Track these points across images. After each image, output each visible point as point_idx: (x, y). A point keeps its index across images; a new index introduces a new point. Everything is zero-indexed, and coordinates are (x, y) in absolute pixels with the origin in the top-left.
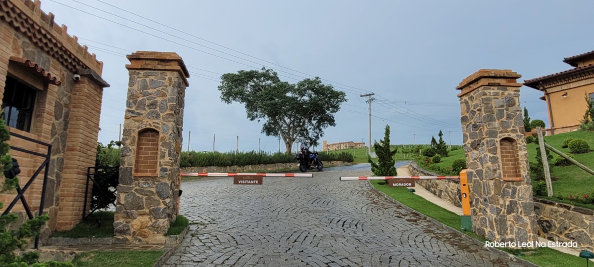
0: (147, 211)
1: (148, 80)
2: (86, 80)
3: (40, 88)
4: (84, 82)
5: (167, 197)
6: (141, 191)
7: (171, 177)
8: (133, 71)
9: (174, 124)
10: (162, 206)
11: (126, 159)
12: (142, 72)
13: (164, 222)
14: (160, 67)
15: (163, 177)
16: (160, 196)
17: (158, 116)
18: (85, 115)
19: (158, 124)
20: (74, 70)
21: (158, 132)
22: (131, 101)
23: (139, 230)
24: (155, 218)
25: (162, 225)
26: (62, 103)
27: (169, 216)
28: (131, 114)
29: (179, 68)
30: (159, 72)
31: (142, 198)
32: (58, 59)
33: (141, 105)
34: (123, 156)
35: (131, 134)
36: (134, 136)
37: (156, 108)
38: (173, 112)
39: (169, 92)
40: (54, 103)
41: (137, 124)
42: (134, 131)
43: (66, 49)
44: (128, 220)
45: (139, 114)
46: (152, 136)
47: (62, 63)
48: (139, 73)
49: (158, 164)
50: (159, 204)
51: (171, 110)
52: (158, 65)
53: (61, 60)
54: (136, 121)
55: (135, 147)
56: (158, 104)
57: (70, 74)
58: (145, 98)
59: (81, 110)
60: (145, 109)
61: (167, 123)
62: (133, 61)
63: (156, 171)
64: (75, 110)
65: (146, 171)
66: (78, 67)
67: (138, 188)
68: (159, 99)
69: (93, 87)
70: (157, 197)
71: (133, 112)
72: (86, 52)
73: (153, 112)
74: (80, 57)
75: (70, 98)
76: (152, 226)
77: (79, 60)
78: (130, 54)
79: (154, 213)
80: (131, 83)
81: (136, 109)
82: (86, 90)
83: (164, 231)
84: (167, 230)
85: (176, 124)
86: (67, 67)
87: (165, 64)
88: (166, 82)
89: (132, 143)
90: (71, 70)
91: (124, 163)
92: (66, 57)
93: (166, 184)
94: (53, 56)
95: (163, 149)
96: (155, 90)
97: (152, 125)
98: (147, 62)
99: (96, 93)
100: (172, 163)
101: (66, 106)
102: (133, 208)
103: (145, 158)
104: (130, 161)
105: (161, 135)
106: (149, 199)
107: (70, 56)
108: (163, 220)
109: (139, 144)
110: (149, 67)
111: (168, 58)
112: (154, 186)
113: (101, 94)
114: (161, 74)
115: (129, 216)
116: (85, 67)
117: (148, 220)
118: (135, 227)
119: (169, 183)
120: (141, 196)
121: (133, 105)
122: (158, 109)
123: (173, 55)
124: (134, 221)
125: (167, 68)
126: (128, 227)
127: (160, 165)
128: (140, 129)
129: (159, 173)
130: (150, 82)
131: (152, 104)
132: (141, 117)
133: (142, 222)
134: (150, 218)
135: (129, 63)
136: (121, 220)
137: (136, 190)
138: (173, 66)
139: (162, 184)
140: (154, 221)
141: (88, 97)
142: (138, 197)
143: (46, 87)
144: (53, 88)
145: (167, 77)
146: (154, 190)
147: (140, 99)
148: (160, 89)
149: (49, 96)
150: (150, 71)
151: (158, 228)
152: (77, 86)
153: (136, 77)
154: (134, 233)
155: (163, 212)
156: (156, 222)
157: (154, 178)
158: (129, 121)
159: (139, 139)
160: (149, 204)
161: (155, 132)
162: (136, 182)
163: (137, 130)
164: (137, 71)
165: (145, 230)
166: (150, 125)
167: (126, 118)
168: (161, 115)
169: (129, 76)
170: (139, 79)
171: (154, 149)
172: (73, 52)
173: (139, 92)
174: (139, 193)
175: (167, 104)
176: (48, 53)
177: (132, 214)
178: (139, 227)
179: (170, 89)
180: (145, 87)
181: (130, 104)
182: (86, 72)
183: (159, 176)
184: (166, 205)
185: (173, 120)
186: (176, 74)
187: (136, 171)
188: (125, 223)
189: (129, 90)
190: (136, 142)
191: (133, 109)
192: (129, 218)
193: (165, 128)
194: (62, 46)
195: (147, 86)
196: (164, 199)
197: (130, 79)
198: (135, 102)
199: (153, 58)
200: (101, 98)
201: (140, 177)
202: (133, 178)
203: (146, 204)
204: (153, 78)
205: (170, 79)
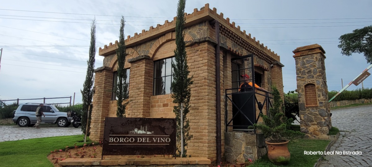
0: (316, 123)
1: (305, 60)
2: (276, 66)
3: (262, 73)
4: (275, 67)
5: (326, 116)
6: (311, 114)
7: (325, 106)
8: (297, 58)
9: (322, 80)
10: (323, 121)
11: (300, 99)
12: (301, 57)
13: (325, 128)
14: (310, 53)
15: (321, 106)
16: (322, 116)
17: (313, 77)
18: (277, 81)
19: (314, 81)
20: (271, 63)
21: (314, 85)
22: (298, 72)
23: (313, 132)
24: (320, 126)
25: (325, 130)
26: (269, 78)
27: (328, 126)
28: (299, 78)
29: (320, 51)
30: (310, 55)
31: (312, 117)
32: (265, 60)
33: (304, 73)
34: (299, 98)
35: (301, 87)
36: (303, 88)
37: (311, 73)
38: (321, 74)
39: (317, 64)
40: (267, 78)
41: (303, 82)
42: (302, 85)
43: (268, 56)
44: (307, 127)
45: (303, 78)
46: (311, 87)
47: (267, 62)
48: (300, 58)
49: (317, 100)
50: (321, 120)
51: (320, 73)
52: (309, 52)
53: (267, 60)
54: (302, 81)
55: (304, 93)
56: (312, 71)
57: (270, 65)
58: (305, 69)
59: (276, 79)
60: (305, 75)
61: (318, 80)
62: (296, 53)
63: (317, 104)
64: (274, 80)
65: (311, 104)
66: (272, 61)
67: (309, 112)
68: (312, 69)
69: (279, 68)
70: (319, 116)
71: (300, 77)
72: (274, 54)
73: (310, 76)
74: (272, 57)
75: (271, 75)
76: (320, 130)
77: (272, 58)
78: (294, 50)
79: (320, 124)
80: (297, 64)
81: (301, 75)
82: (276, 71)
83: (327, 133)
84: (328, 133)
85: (324, 79)
86: (268, 62)
87: (312, 51)
88: (315, 60)
89: (302, 91)
90: (270, 63)
91: (300, 101)
92: (268, 59)
93: (323, 110)
94: (264, 60)
95: (319, 92)
96: (309, 65)
97: (311, 82)
98: (303, 52)
99: (280, 70)
100: (325, 99)
101: (270, 78)
102: (308, 122)
103: (309, 98)
104: (302, 100)
105: (316, 86)
106: (315, 117)
107: (269, 58)
108: (325, 127)
109: (306, 92)
110: (304, 54)
111: (313, 47)
112: (317, 111)
113: (281, 70)
114: (311, 56)
115: (307, 125)
116: (274, 60)
117: (317, 127)
118: (311, 130)
119: (325, 109)
120: (311, 116)
121: (299, 73)
122: (312, 74)
123: (316, 46)
124: (310, 127)
125: (314, 52)
126: (308, 130)
127: (319, 101)
128: (305, 85)
129: (318, 104)
130: (306, 61)
131: (309, 72)
132: (305, 78)
133: (314, 128)
134: (318, 126)
135: (294, 55)
136: (304, 127)
137: (308, 113)
138: (317, 51)
139: (321, 110)
140: (320, 128)
141: (278, 73)
142: (310, 116)
143: (264, 73)
144: (266, 72)
145: (314, 57)
146: (317, 113)
147: (302, 70)
148: (312, 63)
149: (265, 76)
150: (305, 56)
151: (323, 131)
152: (273, 69)
153: (298, 60)
154: (311, 133)
155: (324, 123)
156: (321, 128)
157: (316, 107)
158: (299, 81)
159: (305, 89)
160: (316, 120)
161: (313, 85)
162: (308, 109)
163: (304, 85)
164: (299, 58)
165: (316, 132)
166: (310, 82)
167: (297, 80)
168: (315, 76)
169: (295, 61)
170: (300, 61)
171: (314, 93)
172: (270, 56)
173: (301, 67)
174: (310, 114)
175: (317, 70)
176: (263, 59)
177: (308, 124)
178: (313, 131)
179: (317, 63)
180: (304, 64)
181: (298, 73)
182: (275, 62)
183: (319, 106)
184: (325, 120)
185: (322, 78)
186: (319, 54)
187: (307, 104)
188: (305, 128)
189: (296, 67)
190: (304, 91)
191: (300, 75)
192: (308, 126)
193: (318, 82)
194: (267, 55)
195: (305, 63)
196: (324, 117)
197: (296, 62)
198: (300, 72)
199: (306, 49)
200: (282, 72)
201: (309, 107)
202: (305, 107)
203: (315, 119)
204: (307, 59)
205: (316, 58)
